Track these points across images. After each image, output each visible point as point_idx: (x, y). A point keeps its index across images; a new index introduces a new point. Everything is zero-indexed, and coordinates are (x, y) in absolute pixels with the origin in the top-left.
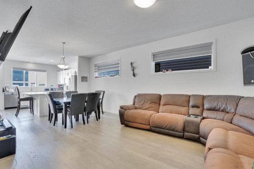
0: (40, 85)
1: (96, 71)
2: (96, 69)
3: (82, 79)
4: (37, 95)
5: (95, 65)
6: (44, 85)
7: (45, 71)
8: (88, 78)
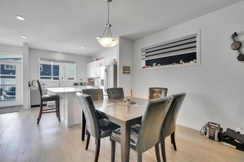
0: (68, 79)
1: (143, 59)
2: (143, 55)
3: (124, 70)
4: (64, 93)
5: (142, 49)
6: (73, 79)
7: (74, 62)
8: (131, 69)
